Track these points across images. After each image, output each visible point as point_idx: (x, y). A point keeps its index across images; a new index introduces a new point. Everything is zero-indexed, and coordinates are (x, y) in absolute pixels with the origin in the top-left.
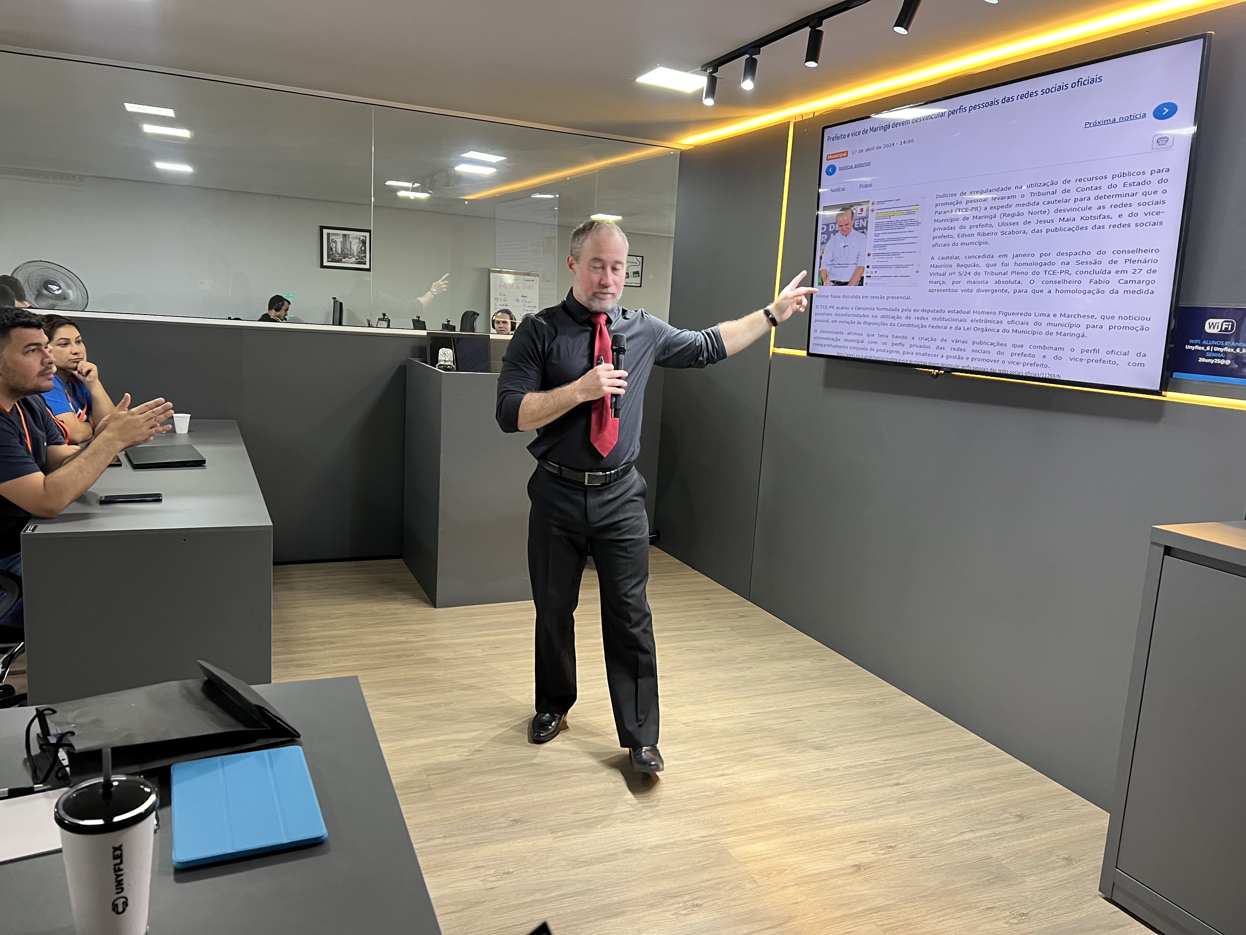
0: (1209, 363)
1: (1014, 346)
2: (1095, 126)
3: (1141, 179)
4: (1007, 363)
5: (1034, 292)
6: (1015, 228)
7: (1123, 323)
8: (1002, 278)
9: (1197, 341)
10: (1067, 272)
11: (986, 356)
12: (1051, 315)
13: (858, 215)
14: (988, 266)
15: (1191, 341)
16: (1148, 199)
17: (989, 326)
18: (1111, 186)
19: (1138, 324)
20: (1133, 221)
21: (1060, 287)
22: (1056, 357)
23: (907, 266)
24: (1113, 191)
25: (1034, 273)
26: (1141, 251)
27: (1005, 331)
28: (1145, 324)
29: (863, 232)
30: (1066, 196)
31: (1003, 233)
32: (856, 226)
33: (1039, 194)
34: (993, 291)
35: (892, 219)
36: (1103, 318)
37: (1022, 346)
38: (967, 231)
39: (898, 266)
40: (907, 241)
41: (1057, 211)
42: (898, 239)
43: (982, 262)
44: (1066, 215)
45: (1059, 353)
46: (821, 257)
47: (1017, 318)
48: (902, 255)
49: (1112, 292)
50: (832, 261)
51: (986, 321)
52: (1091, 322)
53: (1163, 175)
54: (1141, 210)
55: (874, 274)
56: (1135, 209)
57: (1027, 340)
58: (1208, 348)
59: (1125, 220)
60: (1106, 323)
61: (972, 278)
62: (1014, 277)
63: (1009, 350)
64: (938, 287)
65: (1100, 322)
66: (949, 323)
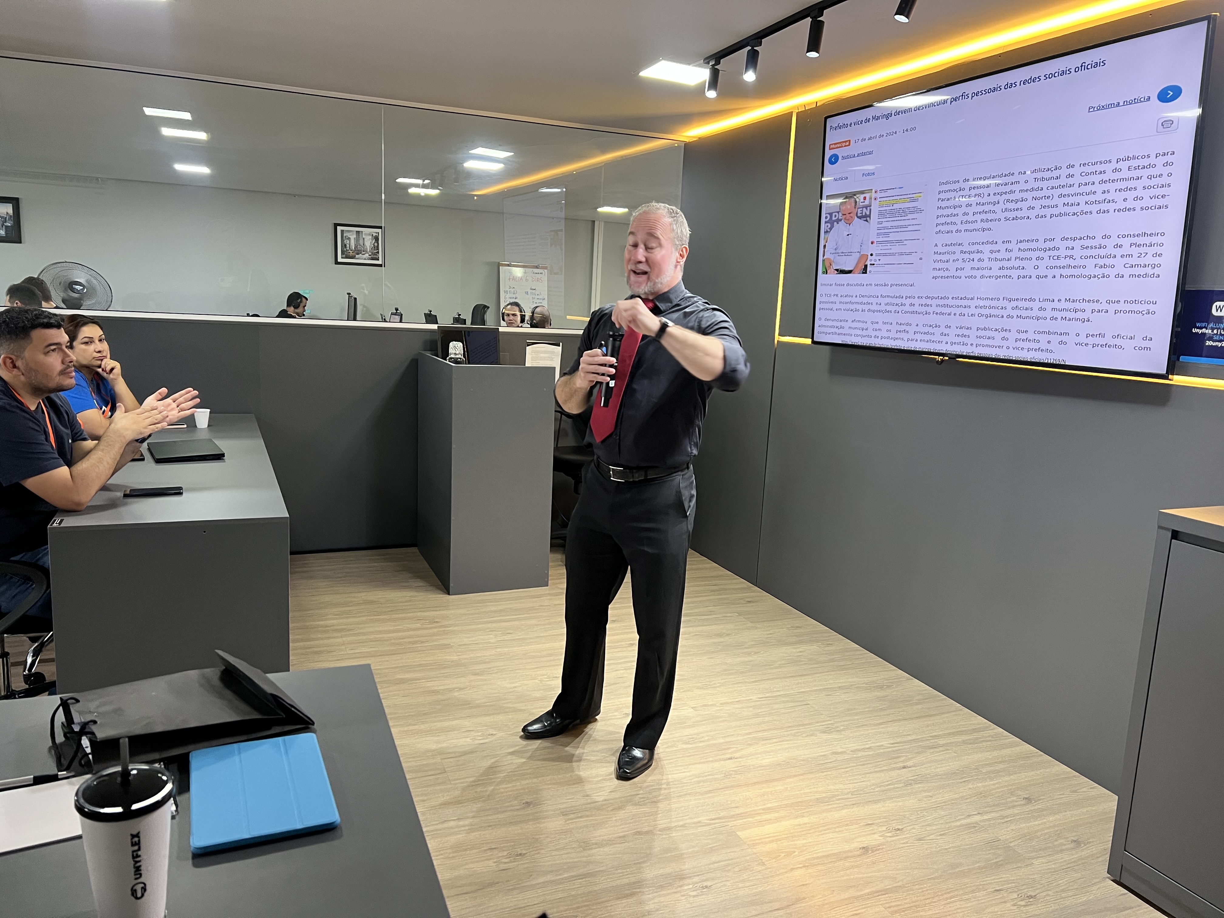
0: (1217, 346)
1: (1019, 332)
2: (1098, 110)
3: (1145, 162)
4: (1011, 348)
5: (1038, 277)
6: (1019, 214)
7: (1128, 307)
8: (1006, 264)
9: (1204, 325)
10: (1071, 257)
11: (990, 342)
12: (1056, 300)
13: (861, 204)
14: (992, 252)
15: (1198, 325)
16: (1154, 182)
17: (993, 312)
18: (1115, 170)
19: (1144, 307)
20: (1138, 204)
21: (1065, 272)
22: (1061, 342)
23: (910, 254)
24: (1117, 176)
25: (1038, 258)
26: (1146, 235)
27: (1009, 316)
28: (1151, 307)
29: (866, 221)
30: (1070, 181)
31: (1007, 219)
32: (859, 215)
33: (1043, 179)
34: (997, 277)
35: (895, 206)
36: (1108, 302)
37: (1026, 332)
38: (970, 218)
39: (901, 254)
40: (910, 228)
41: (1060, 196)
42: (901, 227)
43: (987, 248)
44: (1071, 200)
45: (1064, 338)
46: (825, 246)
47: (1020, 304)
48: (905, 242)
49: (1117, 276)
50: (836, 249)
51: (990, 307)
52: (1096, 306)
53: (1169, 158)
54: (1147, 194)
55: (878, 262)
56: (1140, 193)
57: (1031, 325)
58: (1215, 331)
59: (1130, 204)
60: (1112, 308)
61: (976, 264)
62: (1017, 263)
63: (1013, 336)
64: (941, 273)
65: (1105, 306)
66: (953, 310)
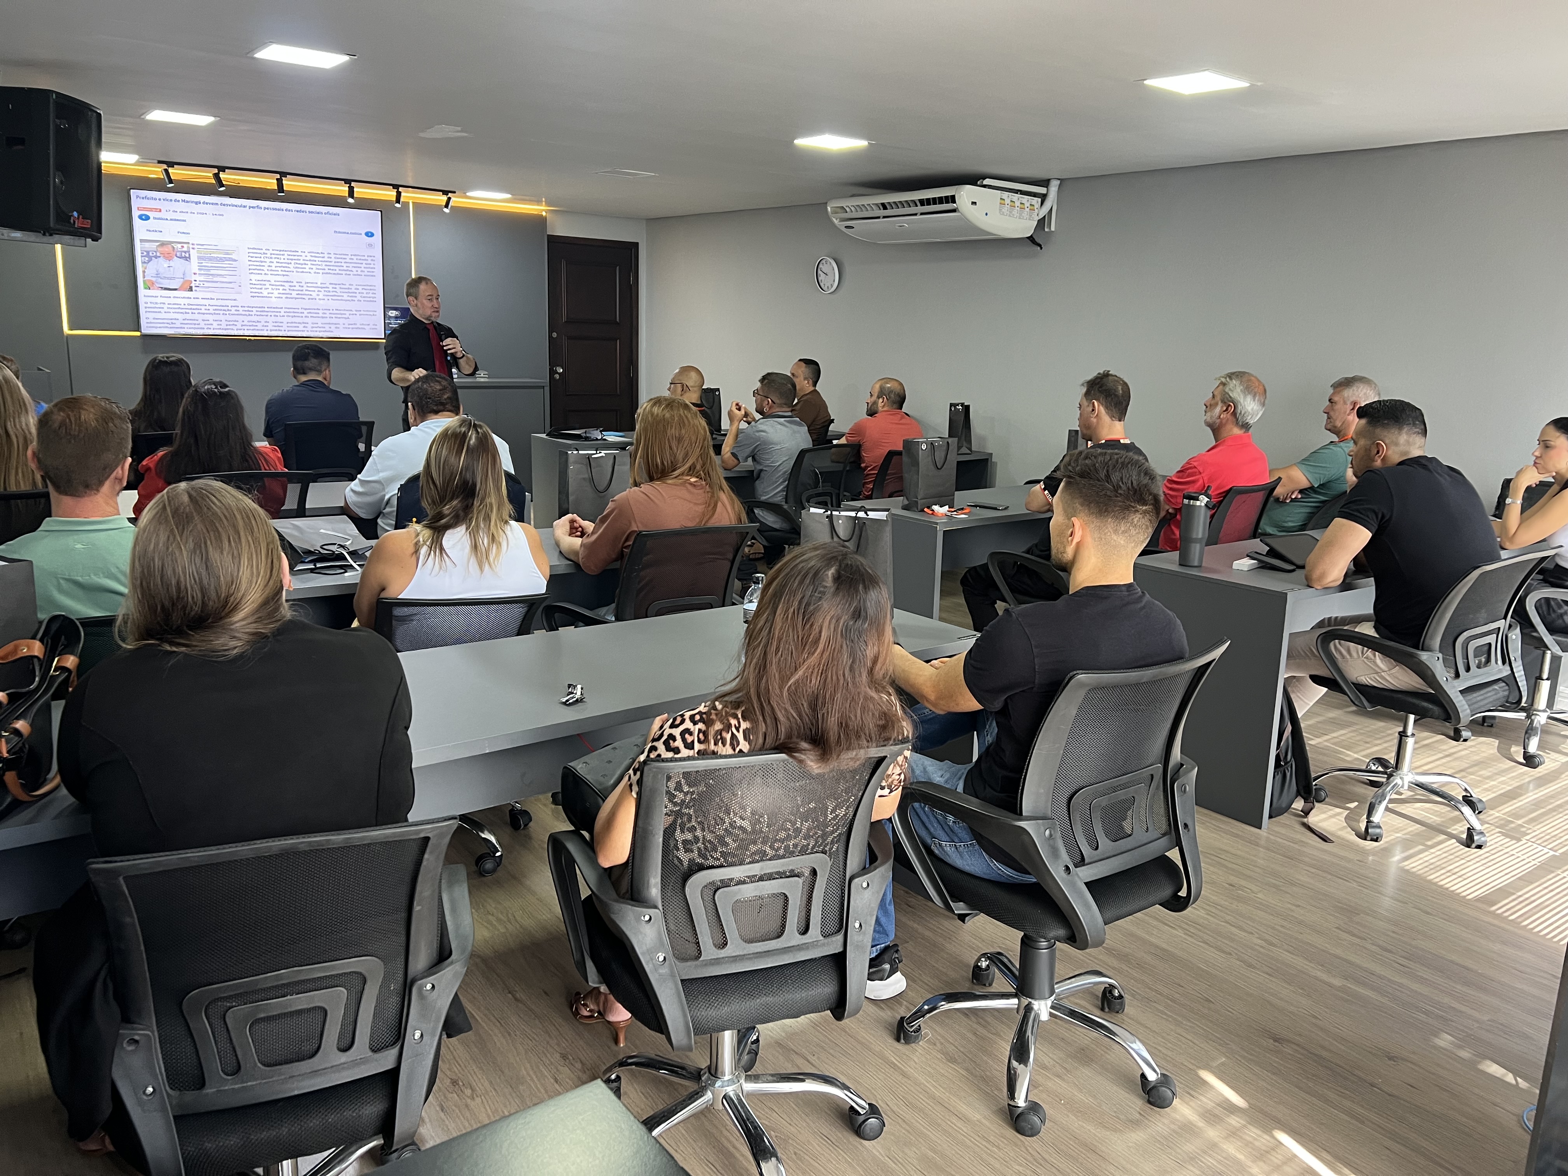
1: (313, 323)
2: (339, 233)
3: (363, 258)
6: (304, 270)
7: (365, 313)
8: (300, 292)
10: (335, 292)
11: (296, 329)
12: (331, 310)
14: (290, 286)
16: (367, 266)
17: (295, 314)
19: (372, 313)
20: (363, 274)
21: (334, 298)
22: (336, 328)
23: (229, 283)
25: (318, 291)
26: (368, 286)
27: (306, 317)
28: (375, 313)
29: (187, 260)
30: (329, 260)
31: (297, 272)
32: (178, 256)
33: (315, 257)
34: (296, 298)
35: (212, 255)
36: (356, 311)
37: (317, 323)
38: (273, 268)
39: (223, 282)
40: (227, 269)
41: (326, 265)
42: (220, 267)
43: (287, 284)
44: (332, 268)
45: (338, 326)
47: (311, 311)
48: (225, 276)
49: (358, 300)
50: (157, 274)
51: (294, 312)
52: (351, 313)
53: (373, 258)
54: (366, 270)
56: (363, 269)
57: (320, 321)
59: (359, 273)
60: (358, 313)
61: (281, 291)
62: (307, 293)
63: (310, 326)
65: (355, 312)
66: (269, 314)
